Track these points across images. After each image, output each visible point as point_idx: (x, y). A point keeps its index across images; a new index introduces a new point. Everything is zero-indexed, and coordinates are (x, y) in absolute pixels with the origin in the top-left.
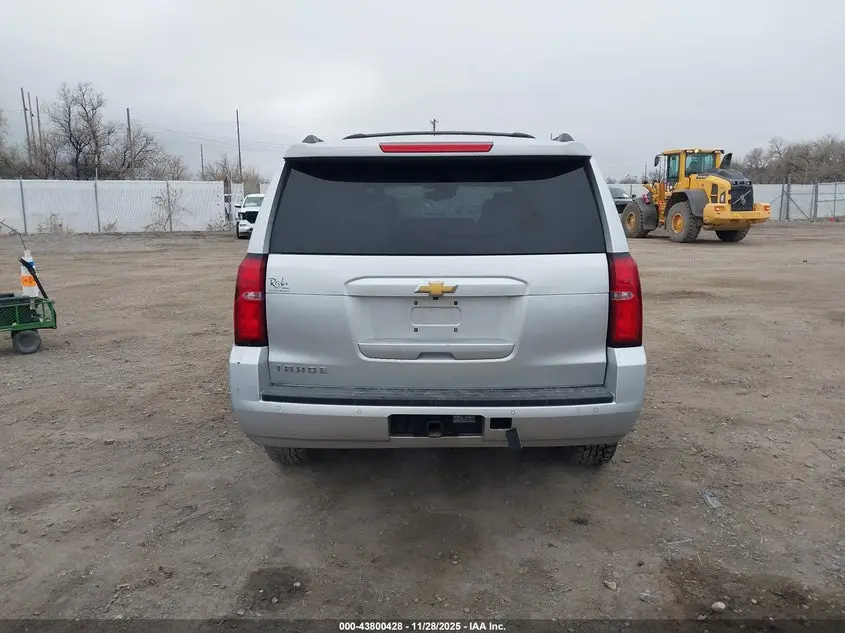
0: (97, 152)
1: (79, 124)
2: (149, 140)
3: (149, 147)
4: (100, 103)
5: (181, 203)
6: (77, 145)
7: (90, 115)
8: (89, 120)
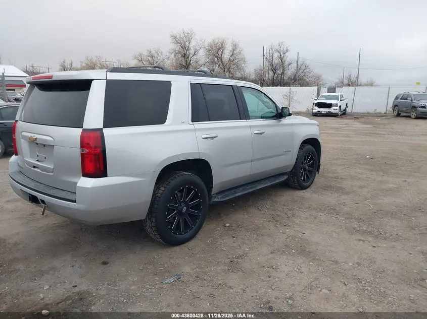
0: (283, 73)
1: (276, 61)
2: (307, 67)
3: (307, 70)
4: (287, 51)
5: (295, 98)
6: (274, 70)
7: (282, 56)
8: (281, 58)
